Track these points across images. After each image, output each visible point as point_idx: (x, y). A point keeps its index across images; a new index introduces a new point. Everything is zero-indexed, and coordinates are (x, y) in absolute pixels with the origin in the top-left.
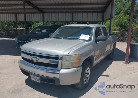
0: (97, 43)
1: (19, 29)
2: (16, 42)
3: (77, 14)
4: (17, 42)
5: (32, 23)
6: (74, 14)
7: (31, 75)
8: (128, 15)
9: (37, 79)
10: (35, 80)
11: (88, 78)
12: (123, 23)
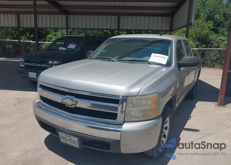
0: (180, 70)
1: (22, 42)
2: (21, 65)
3: (126, 17)
4: (23, 66)
5: (46, 31)
6: (122, 17)
7: (60, 133)
8: (212, 22)
9: (74, 142)
10: (68, 142)
11: (166, 137)
12: (204, 35)
